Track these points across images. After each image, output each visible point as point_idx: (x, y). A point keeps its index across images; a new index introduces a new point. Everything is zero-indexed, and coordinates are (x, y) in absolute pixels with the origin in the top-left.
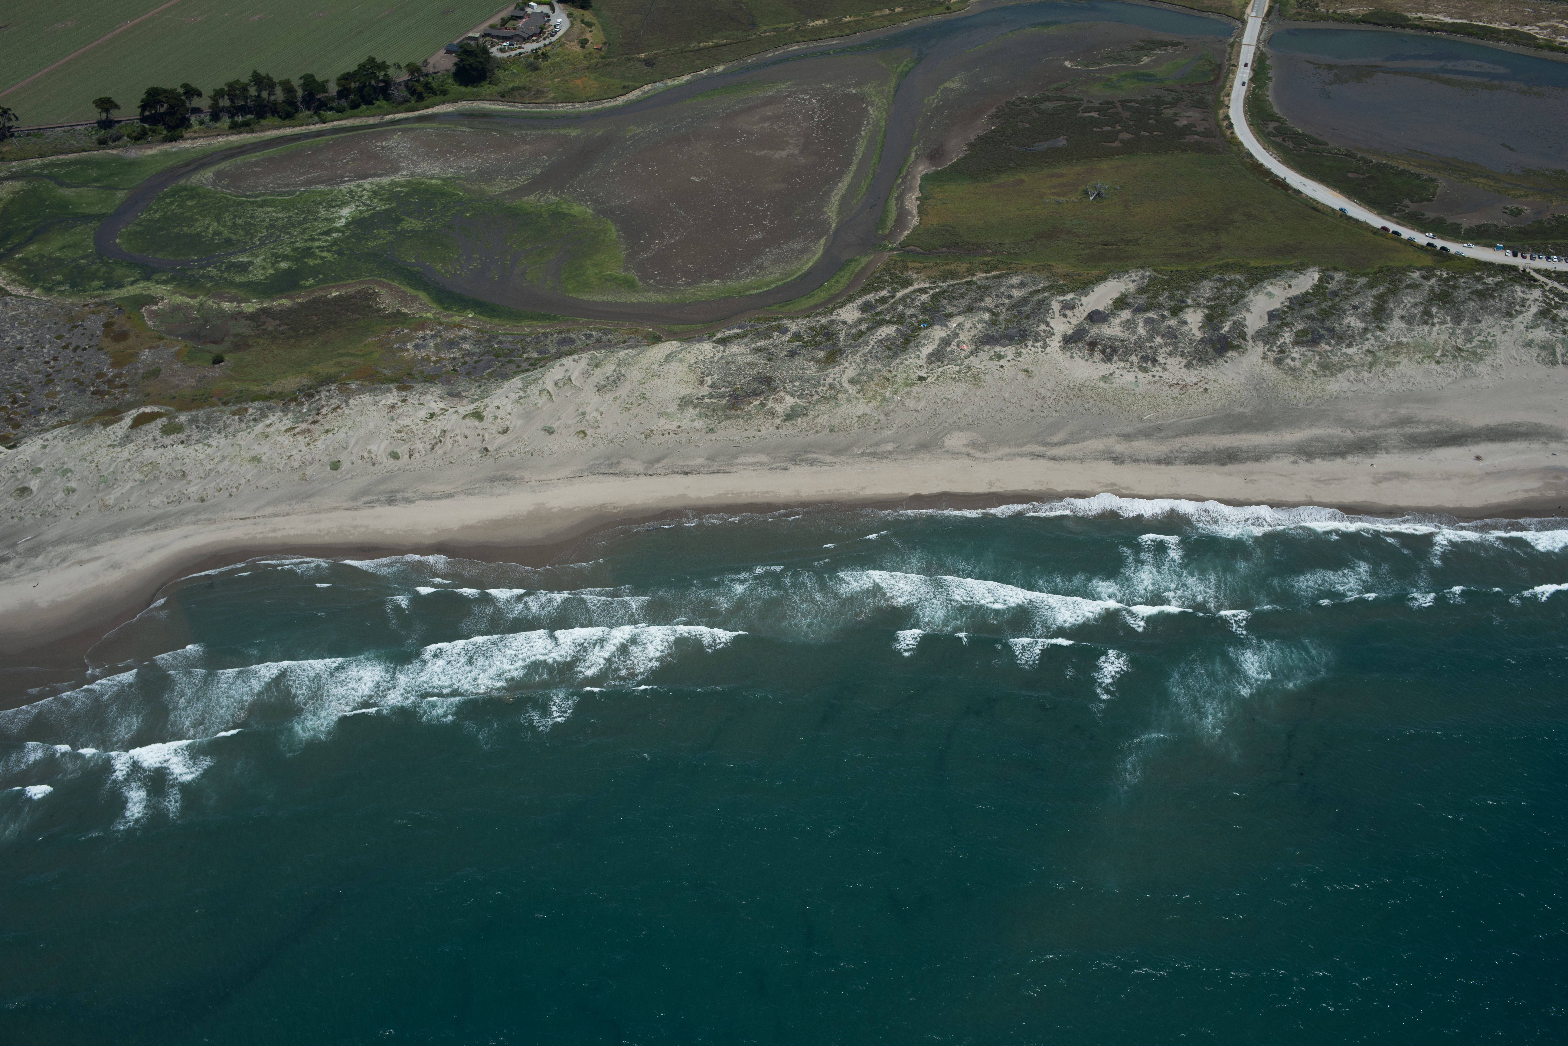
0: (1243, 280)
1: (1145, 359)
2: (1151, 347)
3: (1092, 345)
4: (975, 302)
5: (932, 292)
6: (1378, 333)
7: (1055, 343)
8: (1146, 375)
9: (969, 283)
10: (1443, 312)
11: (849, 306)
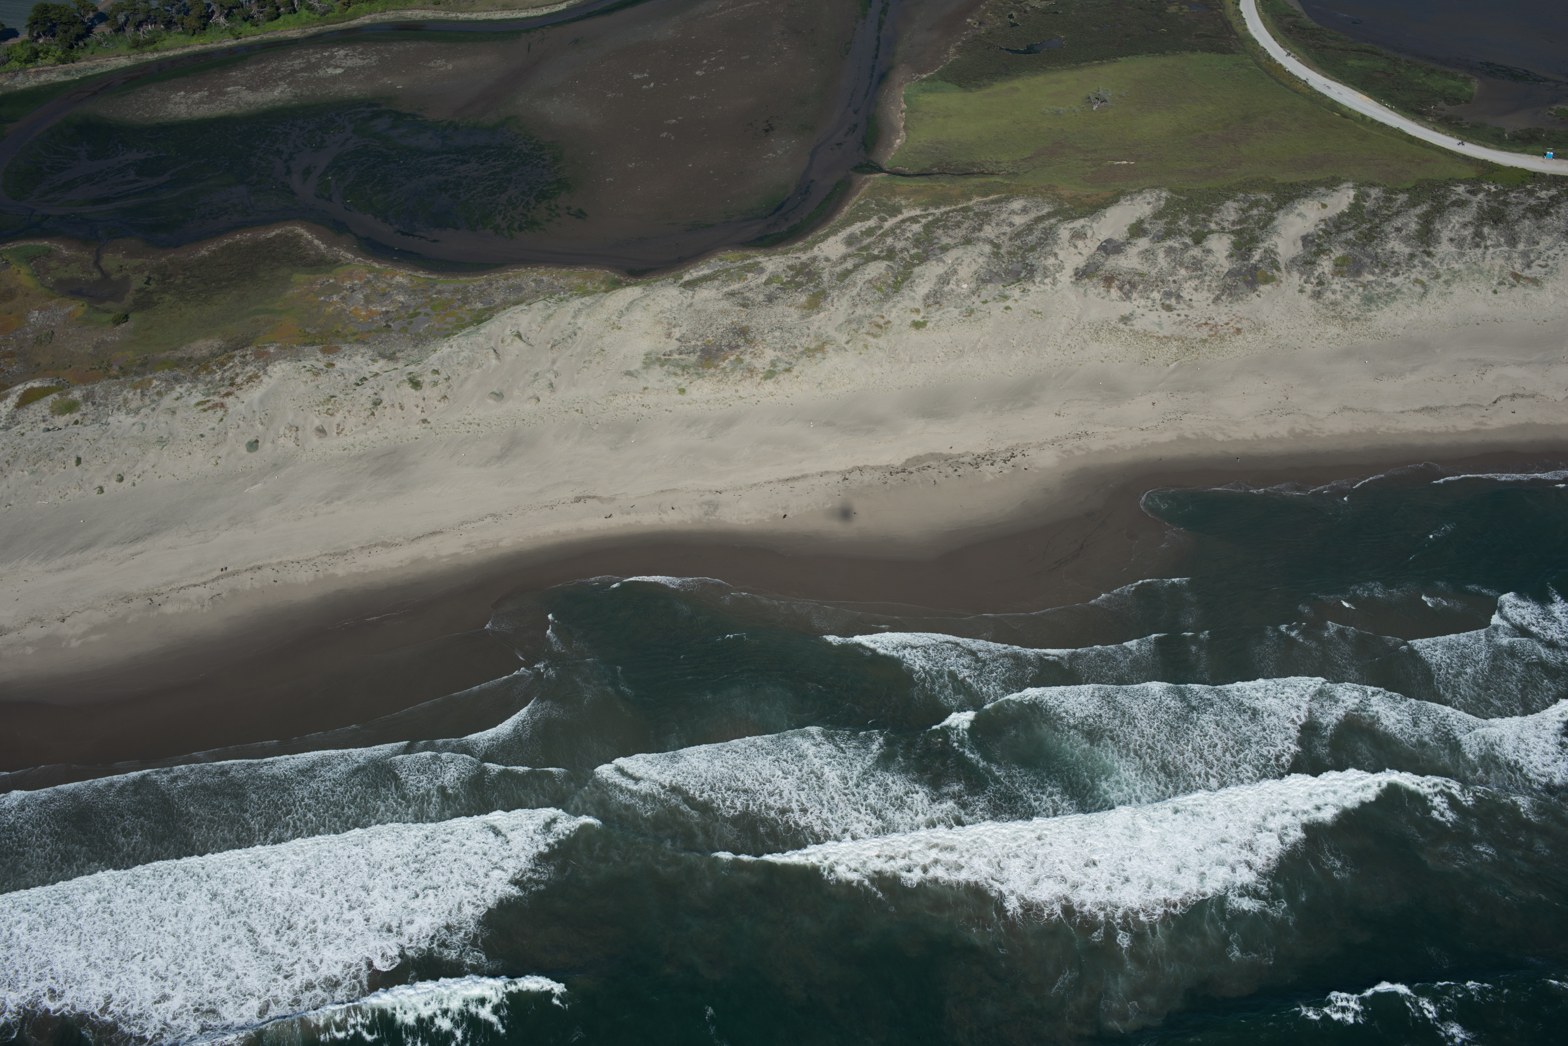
0: (1270, 200)
1: (1168, 295)
2: (1174, 282)
3: (1109, 281)
4: (974, 232)
5: (924, 221)
6: (1427, 259)
7: (1066, 277)
8: (1170, 314)
9: (965, 210)
10: (1495, 232)
11: (832, 240)
